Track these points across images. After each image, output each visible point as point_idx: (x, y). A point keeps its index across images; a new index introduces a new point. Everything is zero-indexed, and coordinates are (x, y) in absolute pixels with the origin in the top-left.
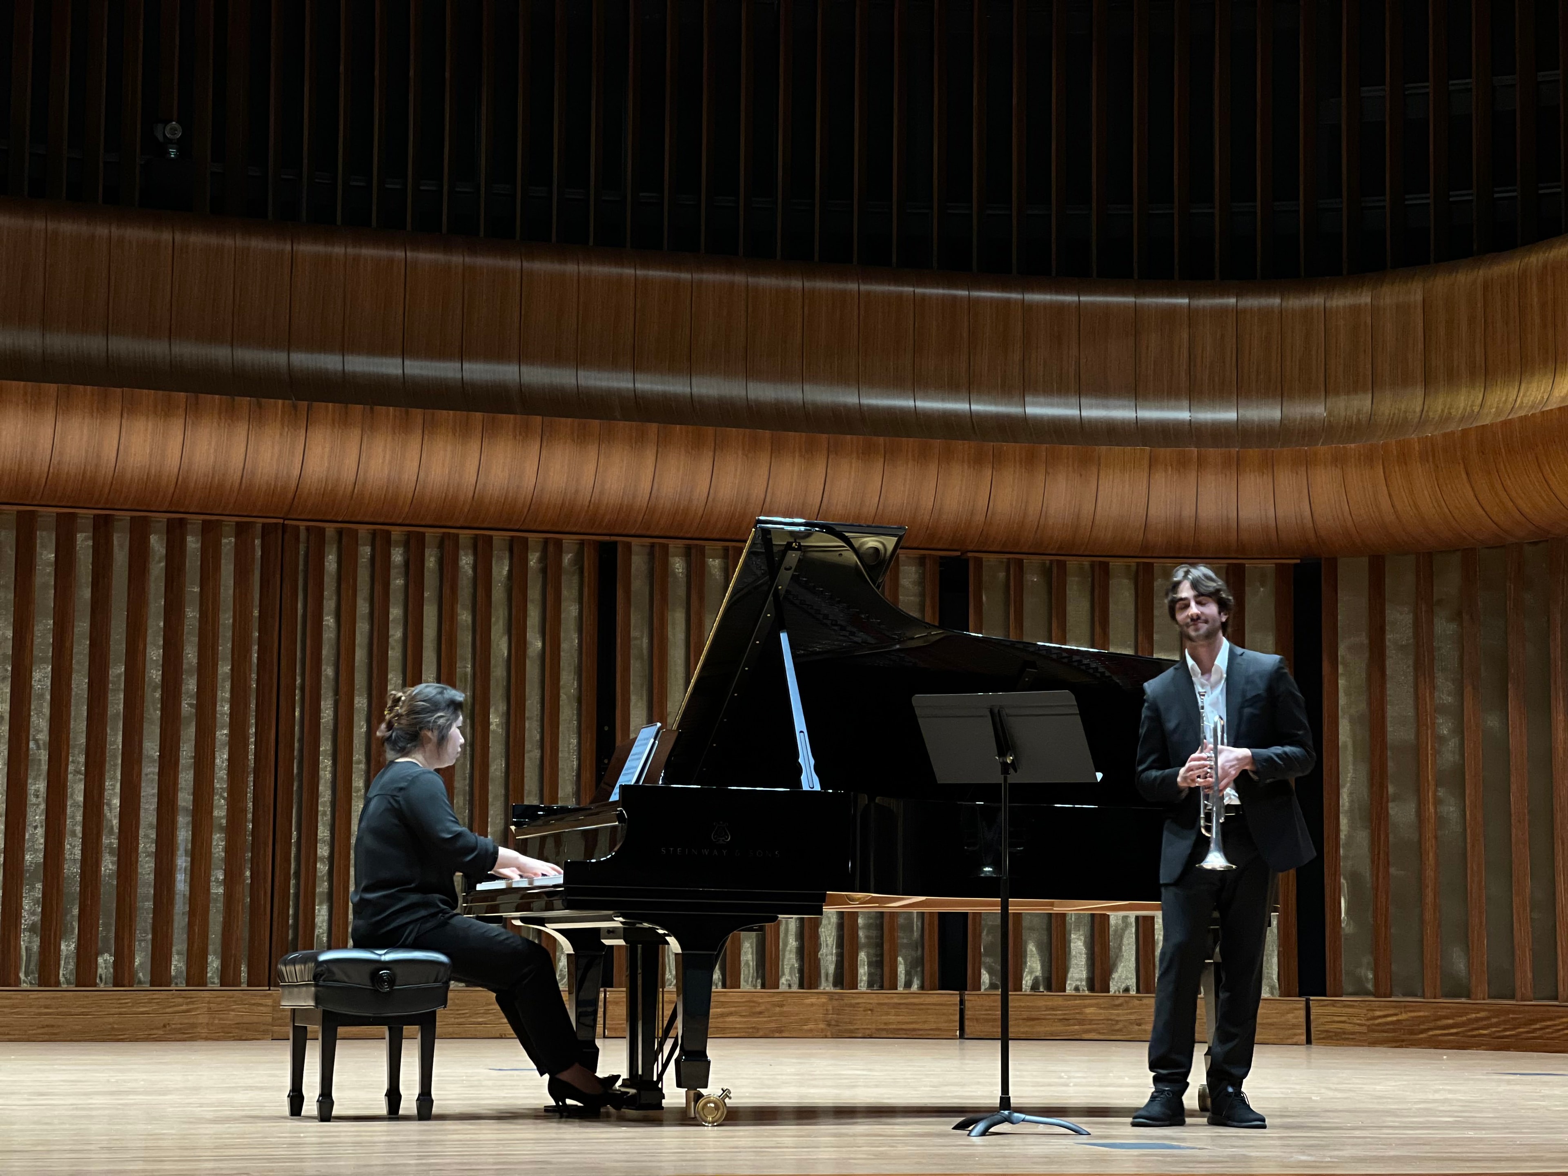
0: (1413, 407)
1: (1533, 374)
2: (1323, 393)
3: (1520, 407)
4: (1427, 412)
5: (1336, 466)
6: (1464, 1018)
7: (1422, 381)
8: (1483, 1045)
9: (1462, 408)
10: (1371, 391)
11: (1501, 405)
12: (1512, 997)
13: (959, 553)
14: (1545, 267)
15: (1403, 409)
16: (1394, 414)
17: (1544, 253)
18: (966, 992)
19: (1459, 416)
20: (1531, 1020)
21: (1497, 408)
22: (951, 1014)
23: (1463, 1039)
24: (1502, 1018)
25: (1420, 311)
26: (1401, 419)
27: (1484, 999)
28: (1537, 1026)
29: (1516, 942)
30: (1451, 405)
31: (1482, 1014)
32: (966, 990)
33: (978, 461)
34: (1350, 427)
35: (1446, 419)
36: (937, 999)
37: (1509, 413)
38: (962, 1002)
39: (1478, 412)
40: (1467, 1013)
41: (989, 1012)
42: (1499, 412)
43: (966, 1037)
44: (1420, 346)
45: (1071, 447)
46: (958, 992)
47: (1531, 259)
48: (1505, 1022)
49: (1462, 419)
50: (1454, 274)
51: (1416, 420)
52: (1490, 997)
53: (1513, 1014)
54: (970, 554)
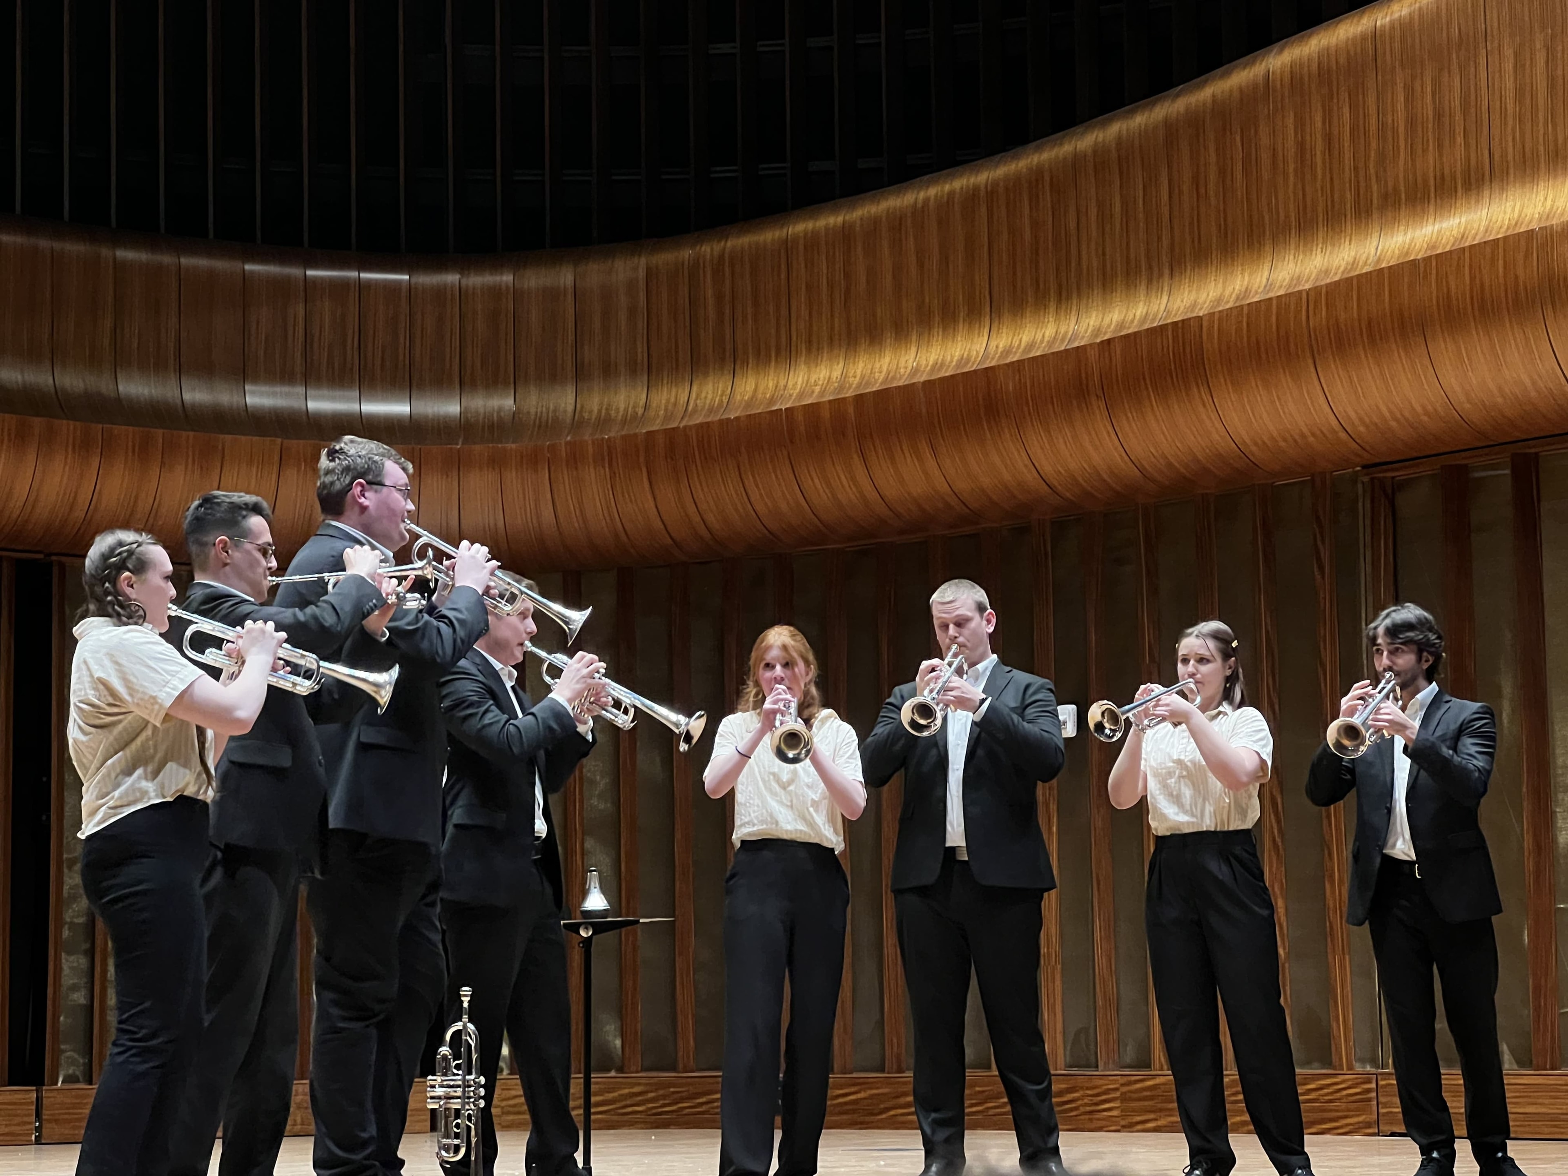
0: (563, 405)
1: (706, 374)
2: (458, 386)
3: (695, 410)
4: (581, 412)
5: (494, 469)
6: (616, 1094)
7: (572, 378)
8: (637, 1122)
9: (622, 409)
10: (512, 385)
11: (670, 407)
12: (674, 1069)
13: (41, 556)
14: (721, 257)
15: (552, 407)
16: (542, 413)
17: (719, 241)
18: (44, 1088)
19: (620, 417)
20: (696, 1093)
21: (666, 410)
22: (26, 1115)
23: (615, 1118)
24: (661, 1092)
25: (570, 298)
26: (550, 421)
27: (637, 1072)
28: (701, 1100)
29: (679, 1008)
30: (609, 405)
31: (636, 1089)
32: (44, 1085)
33: (84, 446)
34: (491, 426)
35: (604, 421)
36: (9, 1097)
37: (682, 418)
38: (39, 1101)
39: (643, 415)
40: (620, 1089)
41: (71, 1111)
42: (668, 417)
43: (43, 1141)
44: (571, 337)
45: (191, 434)
46: (34, 1088)
47: (703, 248)
48: (664, 1097)
49: (624, 422)
50: (610, 262)
51: (568, 421)
52: (644, 1069)
53: (674, 1087)
54: (54, 558)
